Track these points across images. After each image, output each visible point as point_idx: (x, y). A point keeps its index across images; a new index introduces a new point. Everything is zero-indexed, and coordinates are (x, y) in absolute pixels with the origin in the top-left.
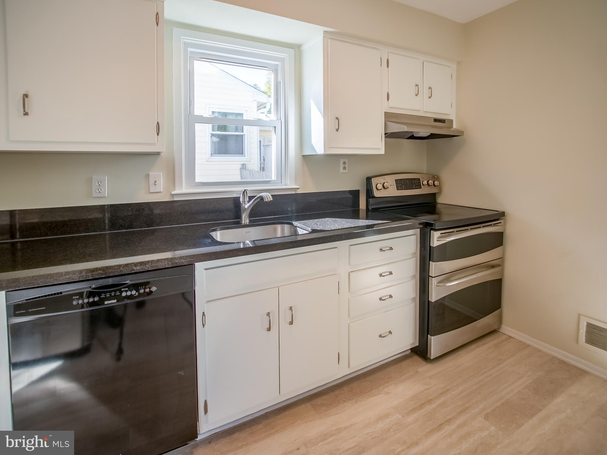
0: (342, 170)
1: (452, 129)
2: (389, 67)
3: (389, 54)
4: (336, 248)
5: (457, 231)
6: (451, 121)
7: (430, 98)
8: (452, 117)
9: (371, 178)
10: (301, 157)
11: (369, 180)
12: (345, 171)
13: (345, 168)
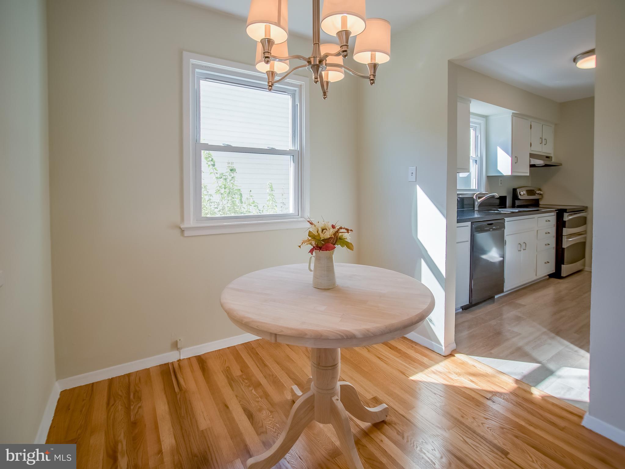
0: (500, 185)
1: (552, 162)
2: (532, 129)
3: (532, 122)
4: (534, 218)
5: (574, 214)
6: (552, 157)
7: (545, 145)
8: (552, 155)
9: (517, 189)
10: (486, 177)
11: (515, 190)
12: (501, 185)
13: (501, 183)
